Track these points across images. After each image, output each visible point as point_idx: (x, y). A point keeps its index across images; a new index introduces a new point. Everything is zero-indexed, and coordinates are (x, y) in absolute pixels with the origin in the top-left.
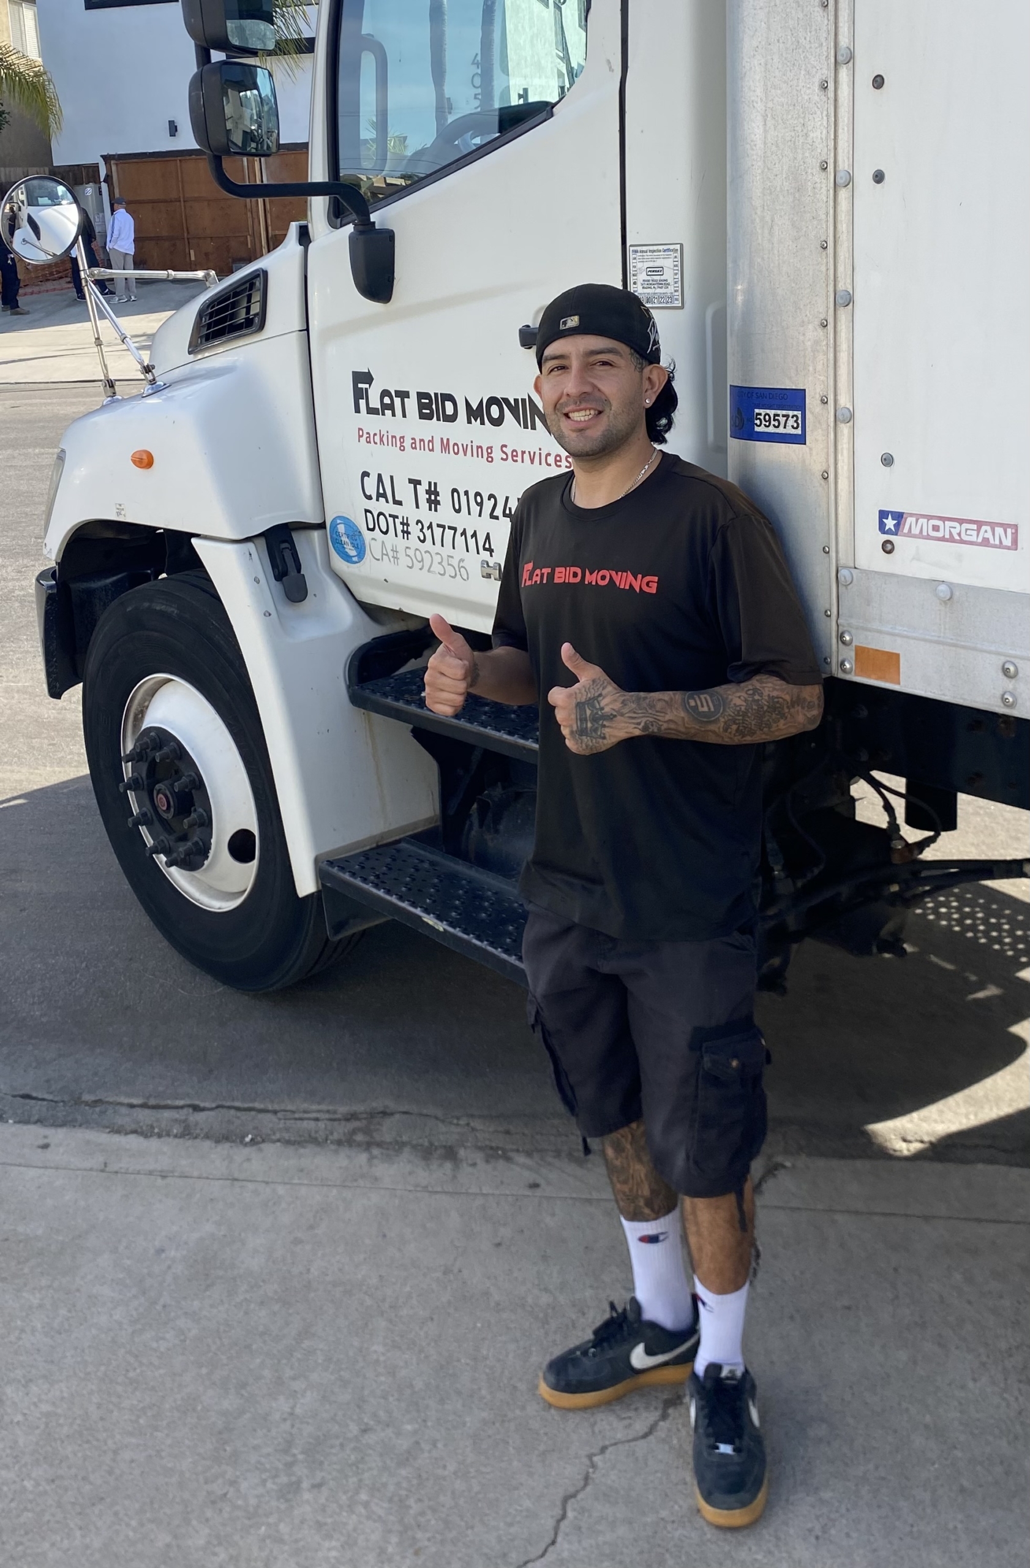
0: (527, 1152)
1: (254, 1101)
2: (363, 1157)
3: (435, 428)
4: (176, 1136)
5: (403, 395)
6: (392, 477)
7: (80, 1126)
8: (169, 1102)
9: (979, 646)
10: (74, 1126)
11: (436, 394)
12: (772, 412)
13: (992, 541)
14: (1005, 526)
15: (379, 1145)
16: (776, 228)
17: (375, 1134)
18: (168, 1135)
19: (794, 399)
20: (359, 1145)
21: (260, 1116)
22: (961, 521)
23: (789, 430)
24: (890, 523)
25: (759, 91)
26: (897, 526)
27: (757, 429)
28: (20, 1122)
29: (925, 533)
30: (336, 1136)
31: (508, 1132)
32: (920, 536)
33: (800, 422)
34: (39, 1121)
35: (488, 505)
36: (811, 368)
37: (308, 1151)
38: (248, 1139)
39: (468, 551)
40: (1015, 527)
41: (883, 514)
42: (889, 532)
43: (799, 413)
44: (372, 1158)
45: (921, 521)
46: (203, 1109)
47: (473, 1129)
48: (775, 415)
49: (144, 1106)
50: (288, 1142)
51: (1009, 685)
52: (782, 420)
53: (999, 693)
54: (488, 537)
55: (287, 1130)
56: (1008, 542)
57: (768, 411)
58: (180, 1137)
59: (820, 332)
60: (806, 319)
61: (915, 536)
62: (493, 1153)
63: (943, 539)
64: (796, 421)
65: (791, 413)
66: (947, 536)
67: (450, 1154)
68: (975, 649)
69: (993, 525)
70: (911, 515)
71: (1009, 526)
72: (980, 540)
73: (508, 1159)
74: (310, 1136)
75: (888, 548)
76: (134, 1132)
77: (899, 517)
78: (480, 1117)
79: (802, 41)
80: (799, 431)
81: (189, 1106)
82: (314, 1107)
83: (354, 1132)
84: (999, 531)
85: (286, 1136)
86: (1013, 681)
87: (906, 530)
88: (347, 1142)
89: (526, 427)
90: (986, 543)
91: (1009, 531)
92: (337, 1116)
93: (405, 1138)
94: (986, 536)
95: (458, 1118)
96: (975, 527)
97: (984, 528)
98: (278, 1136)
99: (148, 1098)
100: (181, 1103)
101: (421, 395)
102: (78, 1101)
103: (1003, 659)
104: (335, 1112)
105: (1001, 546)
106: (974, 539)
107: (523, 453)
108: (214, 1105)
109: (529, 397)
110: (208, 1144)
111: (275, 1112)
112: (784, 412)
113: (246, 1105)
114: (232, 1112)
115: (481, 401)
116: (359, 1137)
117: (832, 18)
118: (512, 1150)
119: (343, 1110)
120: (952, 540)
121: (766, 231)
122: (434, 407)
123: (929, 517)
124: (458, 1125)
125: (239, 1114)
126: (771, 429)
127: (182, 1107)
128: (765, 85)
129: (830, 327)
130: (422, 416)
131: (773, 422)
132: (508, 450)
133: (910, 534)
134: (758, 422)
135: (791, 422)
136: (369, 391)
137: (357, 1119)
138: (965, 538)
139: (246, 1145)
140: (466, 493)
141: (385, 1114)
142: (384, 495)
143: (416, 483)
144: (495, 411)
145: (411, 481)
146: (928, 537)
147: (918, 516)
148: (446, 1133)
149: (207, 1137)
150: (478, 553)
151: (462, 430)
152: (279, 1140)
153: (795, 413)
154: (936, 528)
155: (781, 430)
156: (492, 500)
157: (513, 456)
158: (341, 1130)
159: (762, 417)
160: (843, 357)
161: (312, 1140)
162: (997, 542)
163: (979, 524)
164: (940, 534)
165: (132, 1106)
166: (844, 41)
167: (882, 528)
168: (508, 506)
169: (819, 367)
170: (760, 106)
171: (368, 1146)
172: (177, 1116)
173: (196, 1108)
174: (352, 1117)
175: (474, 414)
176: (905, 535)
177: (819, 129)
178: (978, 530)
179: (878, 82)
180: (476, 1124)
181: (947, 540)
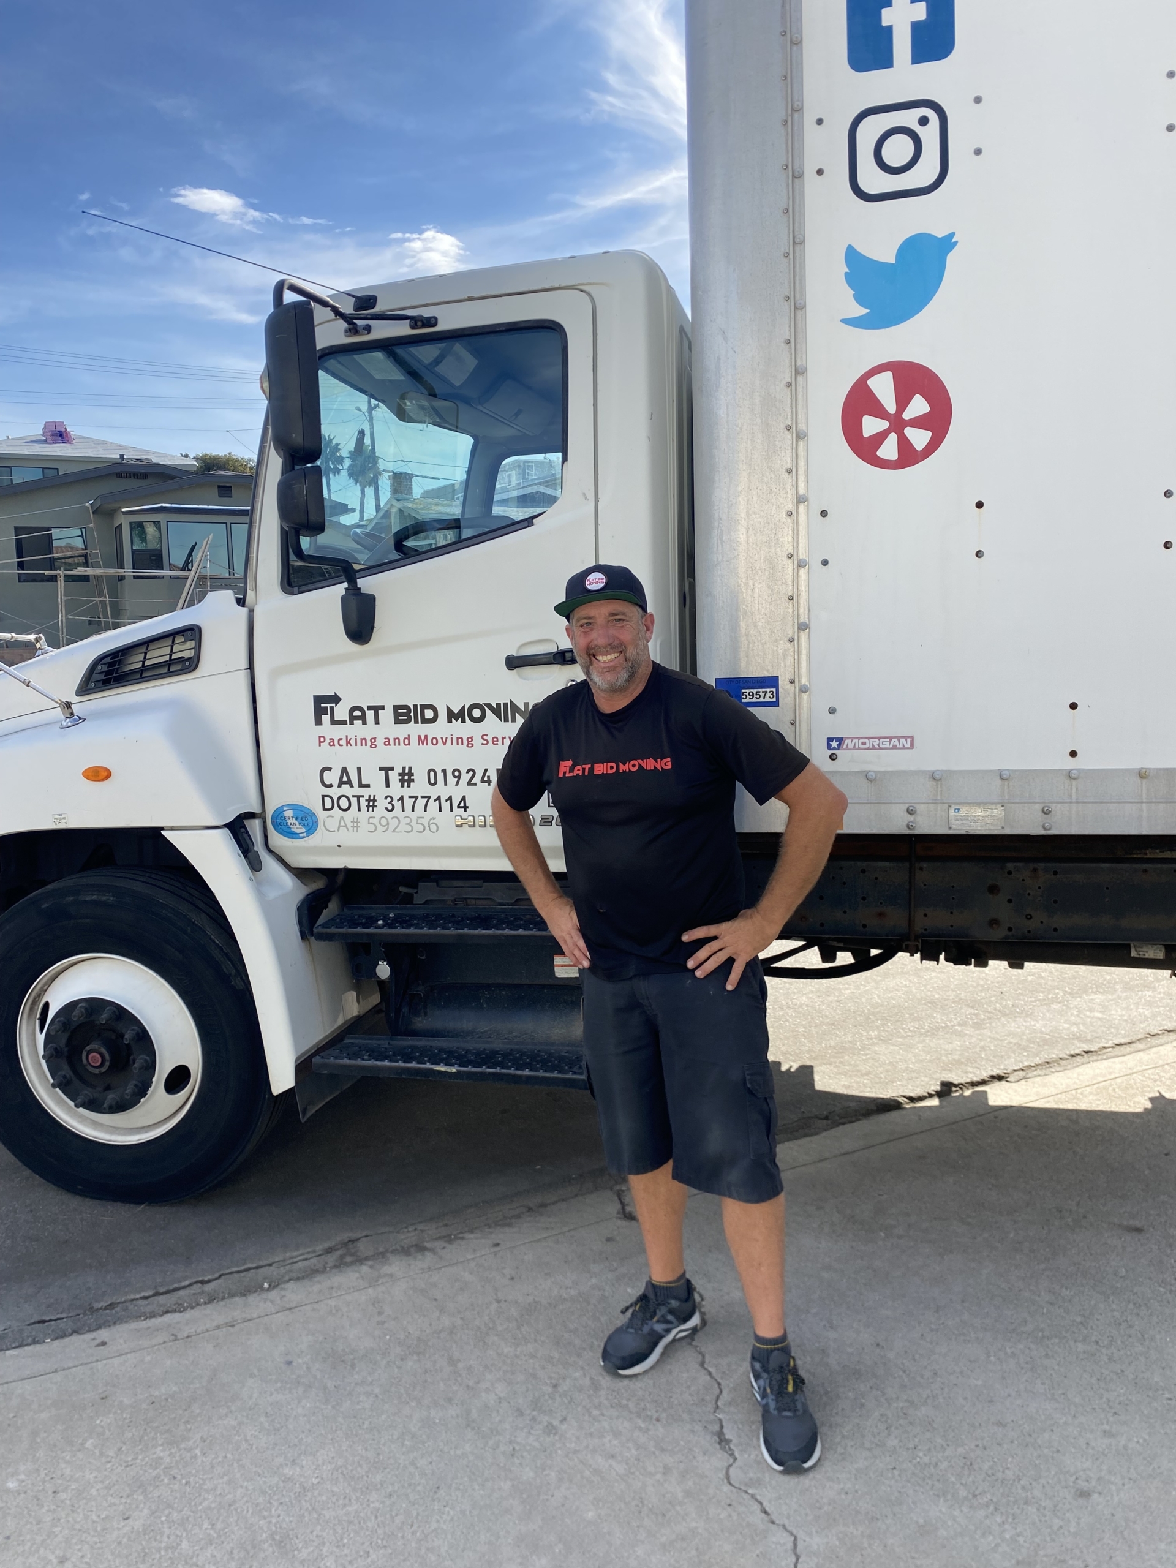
0: (469, 1231)
1: (244, 1264)
2: (365, 1269)
3: (414, 729)
4: (205, 1303)
5: (376, 709)
6: (359, 769)
7: (115, 1323)
8: (176, 1285)
9: (893, 801)
10: (110, 1326)
11: (415, 706)
12: (755, 691)
13: (898, 746)
14: (906, 738)
15: (367, 1258)
16: (756, 589)
17: (359, 1254)
18: (198, 1305)
19: (772, 682)
20: (352, 1263)
21: (261, 1271)
22: (879, 738)
23: (767, 699)
24: (834, 744)
25: (743, 515)
26: (839, 745)
27: (743, 701)
28: (56, 1338)
29: (857, 747)
30: (330, 1264)
31: (446, 1225)
32: (854, 748)
33: (775, 694)
34: (76, 1332)
35: (465, 777)
36: (782, 665)
37: (319, 1278)
38: (266, 1285)
39: (440, 810)
40: (912, 737)
41: (830, 740)
42: (834, 749)
43: (774, 690)
44: (371, 1267)
45: (854, 741)
46: (209, 1281)
47: (422, 1231)
48: (757, 692)
49: (157, 1294)
50: (298, 1279)
51: (911, 818)
52: (762, 694)
53: (905, 824)
54: (464, 799)
55: (291, 1271)
56: (908, 745)
57: (752, 690)
58: (209, 1303)
59: (789, 645)
60: (779, 638)
61: (851, 749)
62: (449, 1239)
63: (868, 749)
64: (772, 694)
65: (768, 690)
66: (871, 747)
67: (421, 1248)
68: (891, 803)
69: (899, 738)
70: (848, 738)
71: (909, 737)
72: (891, 746)
73: (463, 1238)
74: (312, 1270)
75: (833, 758)
76: (167, 1312)
77: (840, 740)
78: (421, 1222)
79: (774, 489)
80: (774, 699)
81: (197, 1282)
82: (295, 1254)
83: (342, 1257)
84: (903, 740)
85: (294, 1275)
86: (914, 816)
87: (845, 747)
88: (341, 1265)
89: (506, 720)
90: (895, 747)
91: (909, 740)
92: (318, 1254)
93: (381, 1250)
94: (895, 744)
95: (406, 1228)
96: (888, 740)
97: (893, 740)
98: (287, 1278)
99: (156, 1287)
100: (187, 1283)
101: (396, 708)
102: (92, 1310)
103: (907, 805)
104: (314, 1251)
105: (904, 748)
106: (887, 746)
107: (503, 738)
108: (217, 1275)
109: (511, 701)
110: (237, 1300)
111: (270, 1265)
112: (764, 690)
113: (243, 1268)
114: (235, 1275)
115: (464, 707)
116: (348, 1259)
117: (795, 478)
118: (459, 1233)
119: (320, 1248)
120: (874, 748)
121: (749, 591)
122: (412, 714)
123: (859, 738)
124: (408, 1232)
125: (242, 1275)
126: (754, 700)
127: (191, 1285)
128: (748, 513)
129: (796, 641)
130: (397, 721)
131: (755, 696)
132: (489, 738)
133: (847, 748)
134: (744, 697)
135: (769, 695)
136: (335, 709)
137: (338, 1249)
138: (881, 746)
139: (268, 1290)
140: (444, 771)
141: (353, 1241)
142: (349, 782)
143: (387, 770)
144: (477, 713)
145: (381, 769)
146: (859, 749)
147: (852, 739)
148: (408, 1237)
149: (232, 1295)
150: (452, 810)
151: (442, 728)
152: (290, 1280)
153: (772, 690)
154: (864, 743)
155: (762, 700)
156: (471, 773)
157: (493, 741)
158: (331, 1259)
159: (747, 694)
160: (804, 657)
161: (313, 1272)
162: (902, 746)
163: (891, 738)
164: (867, 746)
165: (146, 1298)
166: (802, 491)
167: (829, 747)
168: (487, 775)
169: (788, 663)
170: (743, 523)
171: (360, 1261)
172: (193, 1291)
173: (202, 1282)
174: (329, 1251)
175: (451, 716)
176: (844, 749)
177: (787, 539)
178: (890, 742)
179: (824, 513)
180: (421, 1227)
181: (871, 749)
